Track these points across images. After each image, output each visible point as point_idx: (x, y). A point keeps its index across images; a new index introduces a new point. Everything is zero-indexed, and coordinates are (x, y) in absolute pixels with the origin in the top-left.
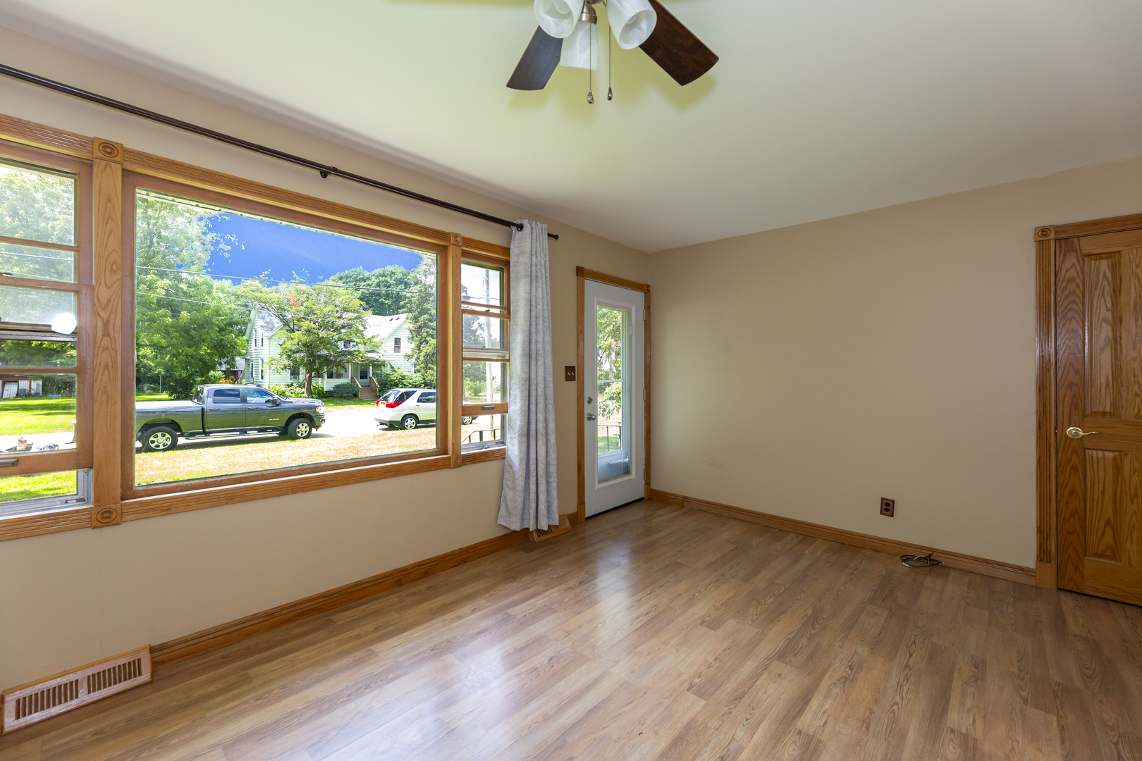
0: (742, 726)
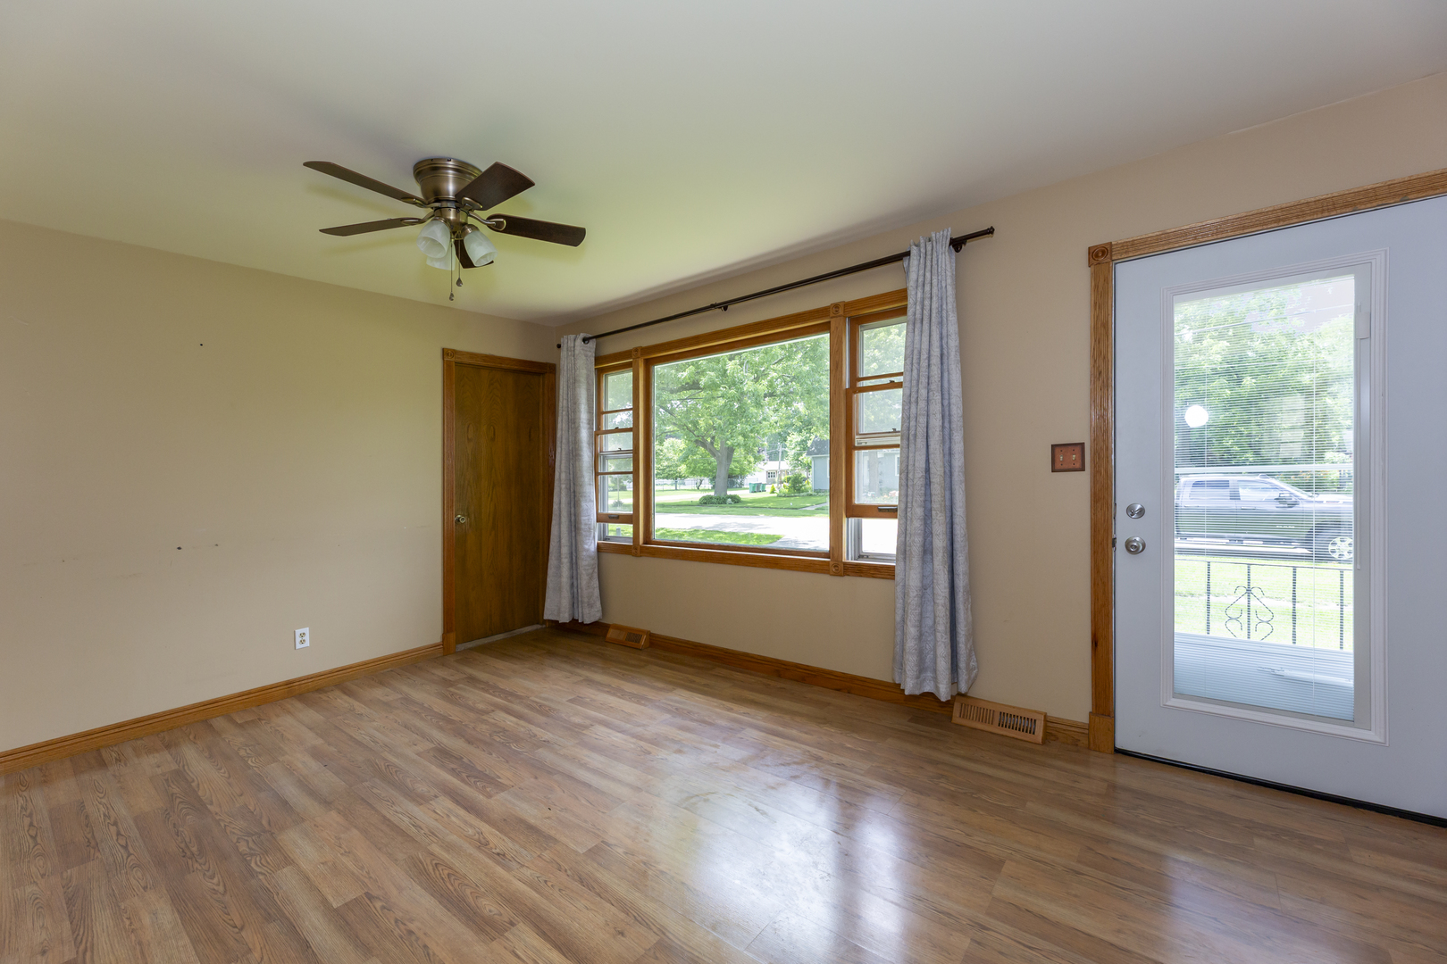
0: (538, 875)
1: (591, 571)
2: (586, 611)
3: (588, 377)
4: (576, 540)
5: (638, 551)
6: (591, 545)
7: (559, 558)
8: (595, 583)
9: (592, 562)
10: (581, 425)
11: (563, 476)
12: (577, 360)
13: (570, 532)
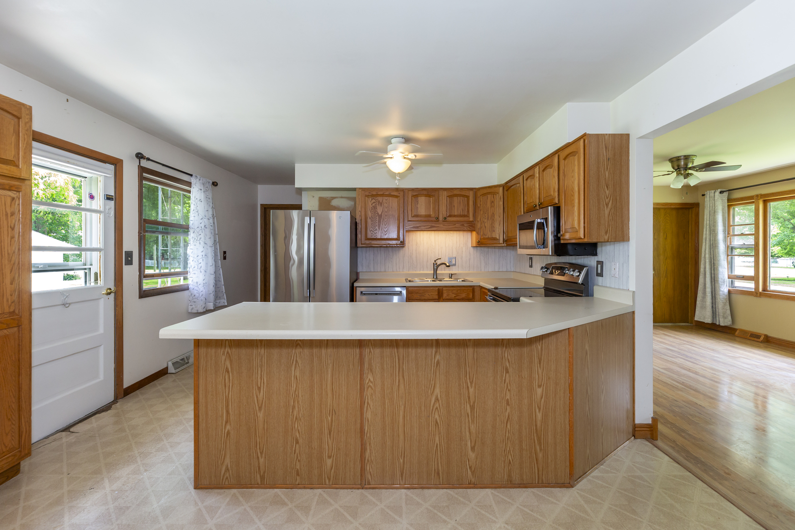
1: (725, 301)
2: (721, 320)
3: (723, 209)
4: (715, 286)
5: (759, 294)
6: (724, 289)
7: (704, 293)
8: (728, 307)
9: (726, 297)
10: (719, 232)
11: (707, 256)
12: (717, 203)
13: (711, 282)
